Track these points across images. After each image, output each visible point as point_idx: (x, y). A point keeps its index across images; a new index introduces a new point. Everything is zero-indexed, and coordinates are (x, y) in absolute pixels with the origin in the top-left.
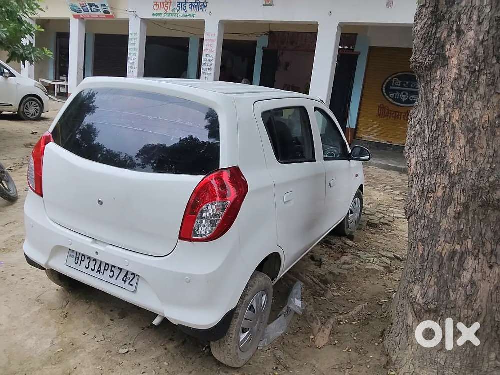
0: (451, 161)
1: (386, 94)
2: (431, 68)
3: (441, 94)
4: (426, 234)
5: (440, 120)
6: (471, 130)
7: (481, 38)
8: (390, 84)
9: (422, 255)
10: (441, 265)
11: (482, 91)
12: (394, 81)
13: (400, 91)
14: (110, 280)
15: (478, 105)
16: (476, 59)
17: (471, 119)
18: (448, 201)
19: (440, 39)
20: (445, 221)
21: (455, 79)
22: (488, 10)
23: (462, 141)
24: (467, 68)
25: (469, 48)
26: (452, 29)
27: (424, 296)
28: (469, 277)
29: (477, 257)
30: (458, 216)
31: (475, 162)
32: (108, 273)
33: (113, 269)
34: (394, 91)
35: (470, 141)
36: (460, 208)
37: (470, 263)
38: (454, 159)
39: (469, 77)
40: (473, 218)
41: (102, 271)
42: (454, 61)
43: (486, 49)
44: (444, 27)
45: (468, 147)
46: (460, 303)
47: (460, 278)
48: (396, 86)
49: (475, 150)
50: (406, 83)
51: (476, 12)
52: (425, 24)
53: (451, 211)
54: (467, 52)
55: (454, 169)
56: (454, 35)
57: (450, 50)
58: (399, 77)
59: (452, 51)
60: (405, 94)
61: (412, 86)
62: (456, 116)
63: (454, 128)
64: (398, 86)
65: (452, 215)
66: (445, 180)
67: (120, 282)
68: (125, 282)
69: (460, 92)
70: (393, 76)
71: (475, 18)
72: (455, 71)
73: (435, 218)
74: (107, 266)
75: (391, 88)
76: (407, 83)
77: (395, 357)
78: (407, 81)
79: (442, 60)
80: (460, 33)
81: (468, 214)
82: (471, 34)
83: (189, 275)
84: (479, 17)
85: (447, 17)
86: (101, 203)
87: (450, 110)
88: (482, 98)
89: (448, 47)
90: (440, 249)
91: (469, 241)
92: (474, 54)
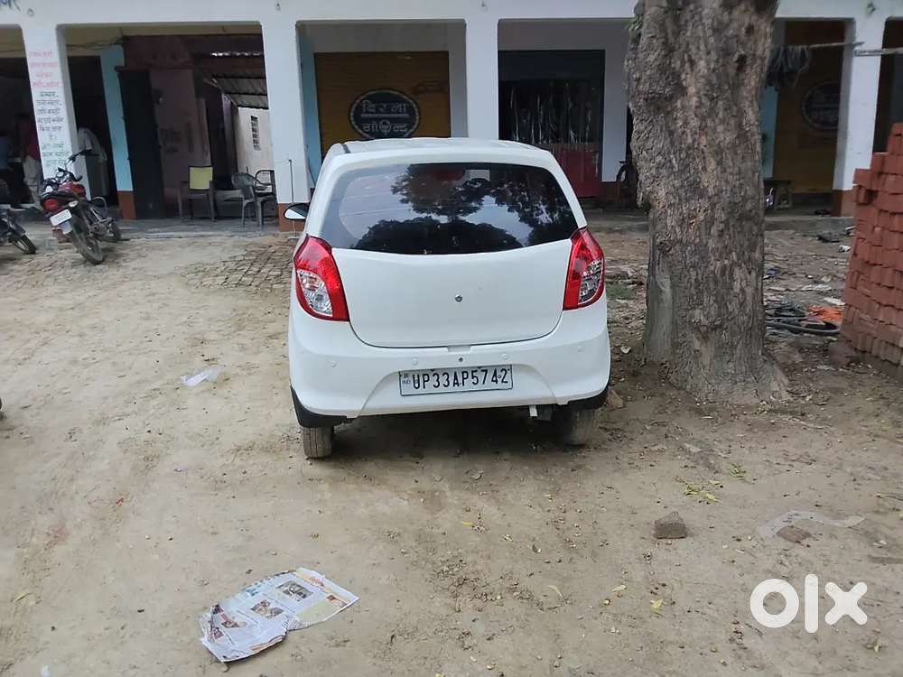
0: (706, 184)
1: (356, 127)
2: (671, 99)
3: (686, 123)
4: (696, 259)
5: (689, 148)
6: (719, 152)
7: (712, 66)
8: (359, 110)
9: (696, 280)
10: (716, 283)
11: (721, 115)
12: (364, 106)
13: (378, 120)
14: (476, 387)
15: (720, 128)
16: (712, 86)
17: (717, 142)
18: (710, 222)
19: (674, 68)
20: (710, 241)
21: (697, 107)
22: (712, 40)
23: (712, 165)
24: (705, 95)
25: (703, 77)
26: (683, 59)
27: (707, 317)
28: (739, 286)
29: (740, 266)
30: (721, 233)
31: (727, 181)
32: (469, 381)
33: (475, 374)
34: (369, 120)
35: (719, 163)
36: (722, 226)
37: (738, 273)
38: (709, 181)
39: (708, 104)
40: (734, 232)
41: (460, 380)
42: (692, 90)
43: (718, 77)
44: (676, 58)
45: (719, 169)
46: (736, 312)
47: (732, 289)
48: (369, 113)
49: (725, 171)
50: (382, 107)
51: (702, 42)
52: (659, 55)
53: (714, 231)
54: (703, 80)
55: (711, 191)
56: (687, 65)
57: (685, 80)
58: (369, 98)
59: (689, 80)
60: (385, 124)
61: (392, 110)
62: (704, 141)
63: (703, 152)
64: (372, 113)
65: (716, 234)
66: (704, 203)
67: (489, 384)
68: (496, 381)
69: (703, 119)
70: (362, 98)
71: (702, 47)
72: (695, 99)
73: (701, 240)
74: (465, 374)
75: (363, 115)
76: (385, 105)
77: (688, 387)
78: (384, 102)
79: (681, 90)
80: (692, 63)
81: (729, 229)
82: (702, 64)
83: (581, 343)
84: (706, 46)
85: (677, 47)
86: (459, 299)
87: (697, 137)
88: (723, 121)
89: (683, 76)
90: (712, 268)
91: (734, 253)
92: (709, 82)
